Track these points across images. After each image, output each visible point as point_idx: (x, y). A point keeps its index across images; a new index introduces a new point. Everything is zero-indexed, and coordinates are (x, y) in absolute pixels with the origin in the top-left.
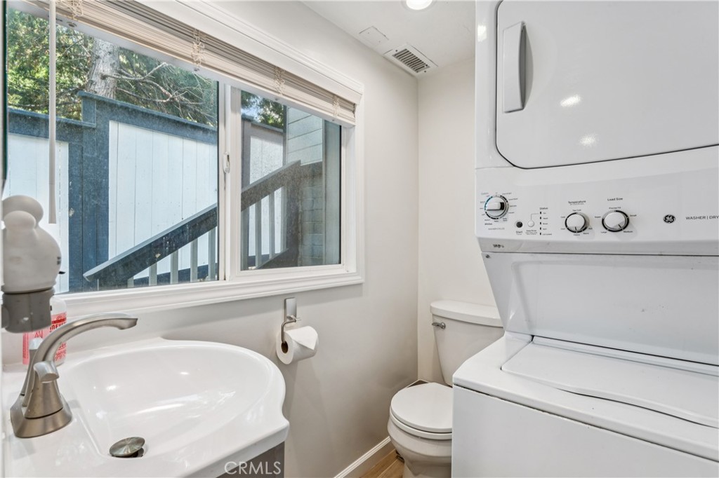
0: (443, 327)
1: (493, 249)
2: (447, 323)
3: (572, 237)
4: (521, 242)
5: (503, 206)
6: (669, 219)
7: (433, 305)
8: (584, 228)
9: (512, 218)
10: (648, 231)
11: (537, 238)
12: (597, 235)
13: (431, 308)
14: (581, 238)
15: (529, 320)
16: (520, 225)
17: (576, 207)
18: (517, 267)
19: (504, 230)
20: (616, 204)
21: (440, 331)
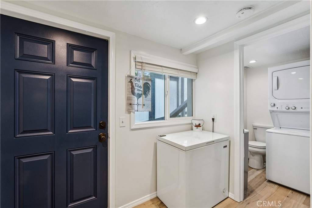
0: (256, 129)
1: (272, 112)
2: (257, 128)
3: (287, 110)
4: (278, 111)
5: (274, 105)
6: (302, 108)
7: (253, 124)
8: (289, 109)
9: (276, 107)
10: (299, 109)
11: (281, 110)
12: (291, 110)
13: (252, 125)
14: (288, 110)
15: (280, 125)
16: (277, 108)
17: (287, 106)
18: (277, 115)
19: (275, 109)
20: (294, 106)
21: (255, 130)
